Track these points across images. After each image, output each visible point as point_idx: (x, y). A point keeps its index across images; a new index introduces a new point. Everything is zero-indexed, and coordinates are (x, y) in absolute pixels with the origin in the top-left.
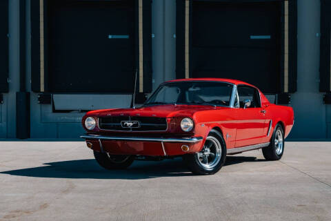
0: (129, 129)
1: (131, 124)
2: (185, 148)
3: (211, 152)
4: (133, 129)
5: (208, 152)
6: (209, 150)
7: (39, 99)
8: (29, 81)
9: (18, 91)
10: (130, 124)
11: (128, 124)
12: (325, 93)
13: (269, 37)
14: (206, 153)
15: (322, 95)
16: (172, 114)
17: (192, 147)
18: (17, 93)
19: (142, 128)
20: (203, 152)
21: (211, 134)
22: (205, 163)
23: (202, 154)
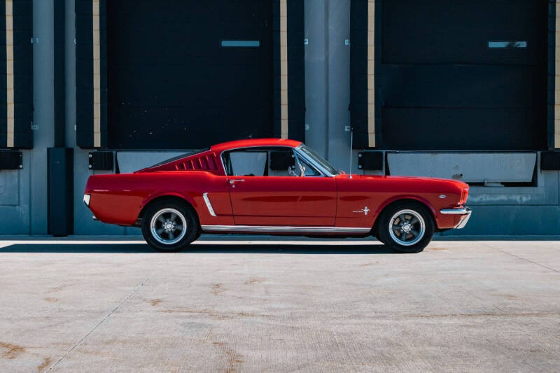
7: (91, 161)
8: (72, 128)
9: (51, 145)
18: (49, 150)
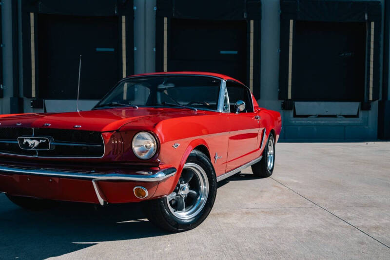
0: (33, 153)
1: (37, 143)
2: (140, 193)
3: (190, 189)
4: (41, 154)
5: (185, 190)
6: (186, 186)
7: (32, 104)
9: (12, 96)
10: (33, 143)
11: (30, 142)
12: (283, 101)
13: (236, 52)
14: (181, 192)
15: (280, 102)
16: (113, 124)
17: (154, 189)
18: (11, 98)
19: (58, 151)
20: (177, 191)
21: (191, 159)
22: (181, 209)
23: (175, 194)
